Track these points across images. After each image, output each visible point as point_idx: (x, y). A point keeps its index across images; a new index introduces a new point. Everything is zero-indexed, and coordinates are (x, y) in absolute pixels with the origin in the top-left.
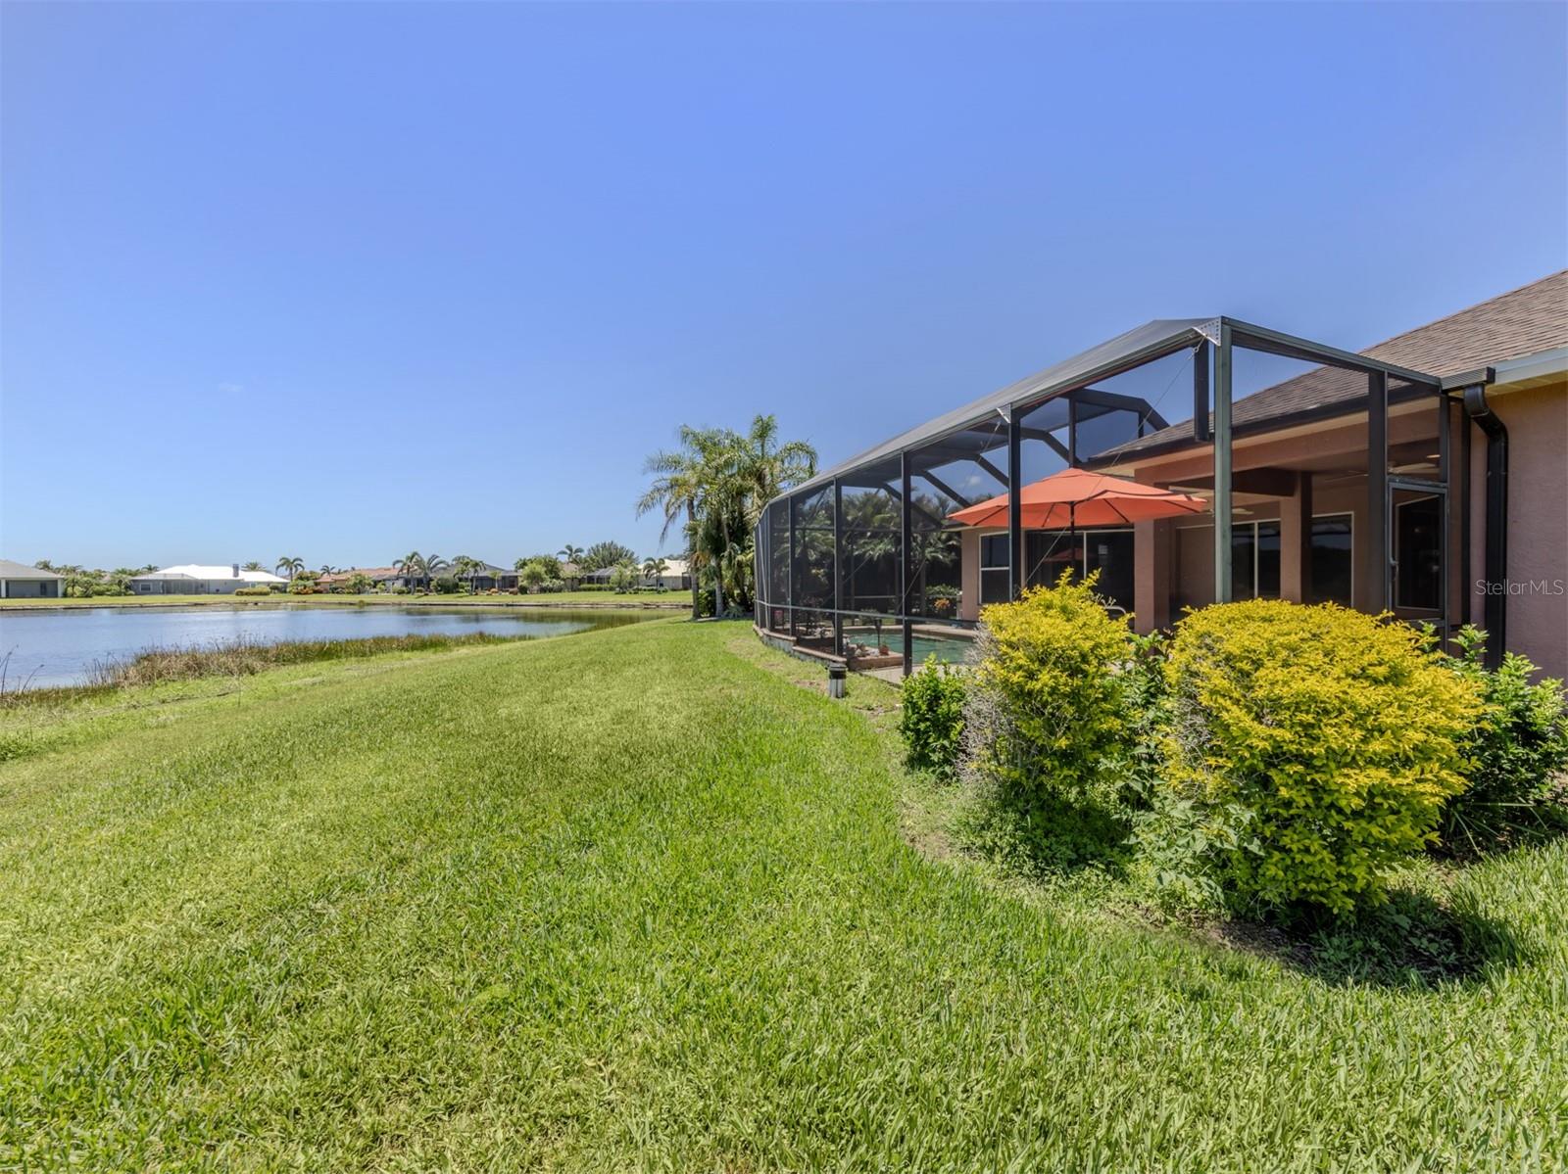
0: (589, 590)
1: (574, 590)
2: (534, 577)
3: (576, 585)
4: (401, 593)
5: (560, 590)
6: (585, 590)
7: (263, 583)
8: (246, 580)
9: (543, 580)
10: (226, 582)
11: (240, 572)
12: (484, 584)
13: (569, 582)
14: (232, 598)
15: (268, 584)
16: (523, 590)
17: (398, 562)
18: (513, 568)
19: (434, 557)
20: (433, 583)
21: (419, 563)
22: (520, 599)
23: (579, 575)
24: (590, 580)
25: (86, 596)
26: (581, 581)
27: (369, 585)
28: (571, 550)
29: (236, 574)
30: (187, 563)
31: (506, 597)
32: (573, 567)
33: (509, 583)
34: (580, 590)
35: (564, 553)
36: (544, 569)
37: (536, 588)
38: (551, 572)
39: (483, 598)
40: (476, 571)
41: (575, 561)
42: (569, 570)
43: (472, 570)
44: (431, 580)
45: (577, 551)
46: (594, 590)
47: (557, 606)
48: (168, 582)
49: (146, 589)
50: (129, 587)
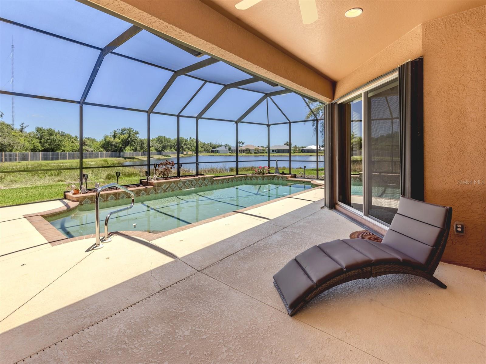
48: (308, 150)
49: (305, 151)
50: (302, 151)
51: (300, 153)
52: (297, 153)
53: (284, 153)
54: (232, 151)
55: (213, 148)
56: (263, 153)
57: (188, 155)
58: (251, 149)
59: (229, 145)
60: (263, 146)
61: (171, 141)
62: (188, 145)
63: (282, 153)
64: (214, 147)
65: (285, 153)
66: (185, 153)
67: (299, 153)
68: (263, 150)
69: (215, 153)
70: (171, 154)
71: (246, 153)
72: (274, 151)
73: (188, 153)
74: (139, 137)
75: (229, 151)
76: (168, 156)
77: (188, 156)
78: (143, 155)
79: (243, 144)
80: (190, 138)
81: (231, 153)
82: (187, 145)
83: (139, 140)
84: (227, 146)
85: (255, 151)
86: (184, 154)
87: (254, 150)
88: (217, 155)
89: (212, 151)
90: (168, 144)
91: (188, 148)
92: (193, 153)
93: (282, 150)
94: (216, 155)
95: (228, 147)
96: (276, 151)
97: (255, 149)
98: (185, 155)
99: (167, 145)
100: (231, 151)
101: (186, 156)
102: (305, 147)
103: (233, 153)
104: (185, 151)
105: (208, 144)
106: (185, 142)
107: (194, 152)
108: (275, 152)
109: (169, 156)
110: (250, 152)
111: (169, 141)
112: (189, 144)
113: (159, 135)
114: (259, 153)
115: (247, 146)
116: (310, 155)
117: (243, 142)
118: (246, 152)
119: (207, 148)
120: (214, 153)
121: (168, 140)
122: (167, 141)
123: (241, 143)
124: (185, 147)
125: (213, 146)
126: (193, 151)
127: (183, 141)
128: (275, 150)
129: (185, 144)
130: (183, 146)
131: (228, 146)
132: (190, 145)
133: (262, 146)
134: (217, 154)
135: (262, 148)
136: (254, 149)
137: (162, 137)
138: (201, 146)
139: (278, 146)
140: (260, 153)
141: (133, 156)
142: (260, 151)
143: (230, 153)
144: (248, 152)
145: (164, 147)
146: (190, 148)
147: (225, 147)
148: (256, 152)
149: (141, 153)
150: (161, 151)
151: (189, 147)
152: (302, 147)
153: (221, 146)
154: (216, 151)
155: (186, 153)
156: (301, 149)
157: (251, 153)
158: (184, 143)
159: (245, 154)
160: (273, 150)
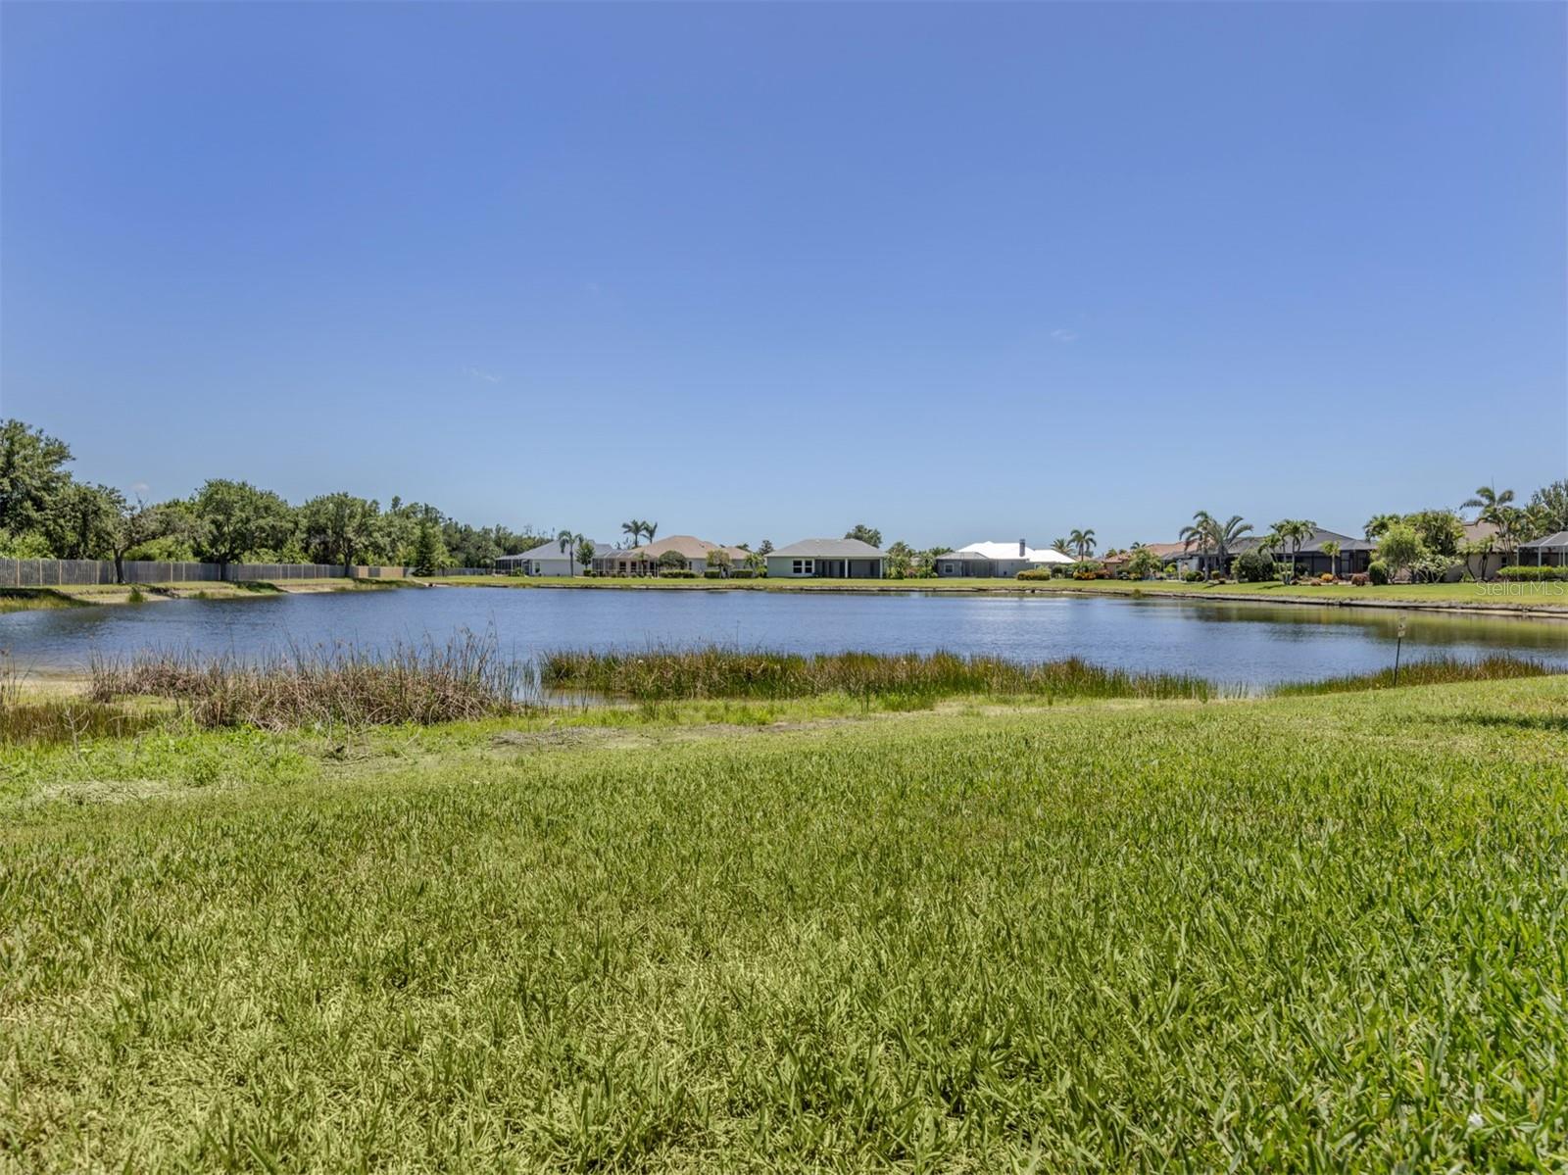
0: (1524, 578)
1: (1487, 577)
2: (1401, 552)
3: (1489, 566)
4: (1191, 579)
5: (1457, 579)
6: (1513, 578)
7: (1044, 564)
8: (1032, 560)
9: (1417, 556)
10: (1012, 562)
11: (1027, 549)
12: (1310, 564)
13: (1475, 562)
14: (1015, 583)
15: (1051, 565)
16: (1379, 578)
17: (1187, 529)
18: (1363, 537)
19: (1236, 520)
20: (1235, 564)
21: (1214, 531)
22: (1370, 593)
23: (1498, 545)
24: (1528, 556)
25: (900, 576)
26: (1505, 558)
27: (1155, 566)
28: (1491, 498)
29: (1022, 553)
30: (982, 541)
31: (1344, 591)
32: (1491, 529)
33: (1355, 564)
34: (1501, 578)
35: (1476, 503)
36: (1421, 535)
37: (1405, 572)
38: (1435, 540)
39: (1308, 592)
40: (1297, 541)
41: (1494, 518)
42: (1476, 535)
43: (1289, 539)
44: (1232, 558)
45: (1503, 499)
46: (1535, 578)
47: (1437, 609)
48: (966, 562)
49: (949, 570)
50: (935, 569)
51: (926, 576)
52: (912, 576)
53: (850, 577)
54: (598, 564)
55: (511, 551)
56: (748, 575)
57: (378, 582)
58: (689, 554)
59: (587, 537)
60: (745, 546)
61: (274, 507)
62: (375, 534)
63: (842, 576)
64: (515, 547)
65: (859, 577)
66: (363, 572)
67: (921, 577)
68: (749, 560)
69: (516, 575)
70: (285, 576)
71: (665, 576)
72: (803, 567)
73: (378, 575)
74: (69, 475)
75: (580, 567)
76: (261, 586)
77: (374, 587)
78: (115, 579)
79: (651, 533)
80: (396, 501)
81: (594, 576)
82: (370, 535)
83: (68, 492)
84: (572, 542)
85: (711, 565)
86: (355, 580)
87: (701, 560)
88: (524, 586)
89: (502, 567)
90: (262, 522)
91: (378, 550)
92: (404, 575)
93: (842, 563)
94: (517, 586)
95: (576, 546)
96: (813, 567)
97: (711, 555)
98: (362, 581)
99: (252, 526)
100: (590, 567)
101: (369, 587)
102: (949, 551)
103: (601, 575)
104: (363, 562)
105: (486, 532)
106: (364, 516)
107: (412, 569)
108: (808, 570)
109: (271, 587)
110: (686, 571)
111: (267, 509)
112: (380, 529)
113: (214, 477)
114: (727, 577)
115: (673, 540)
116: (980, 590)
117: (651, 525)
118: (665, 571)
119: (481, 554)
120: (509, 574)
121: (261, 504)
122: (256, 509)
123: (644, 532)
124: (360, 542)
125: (509, 544)
126: (407, 564)
127: (352, 516)
128: (808, 563)
129: (363, 529)
130: (351, 535)
131: (578, 542)
132: (389, 535)
133: (742, 544)
134: (525, 579)
135: (742, 555)
136: (705, 555)
137: (229, 486)
138: (448, 544)
139: (824, 543)
140: (732, 577)
141: (46, 582)
142: (733, 569)
143: (587, 573)
144: (676, 571)
145: (244, 541)
146: (388, 548)
147: (563, 545)
148: (716, 570)
149: (104, 570)
150: (222, 560)
151: (384, 541)
152: (936, 552)
153: (542, 542)
154: (518, 563)
155: (370, 574)
156: (932, 559)
157: (692, 576)
158: (356, 522)
159: (659, 582)
160: (799, 563)
